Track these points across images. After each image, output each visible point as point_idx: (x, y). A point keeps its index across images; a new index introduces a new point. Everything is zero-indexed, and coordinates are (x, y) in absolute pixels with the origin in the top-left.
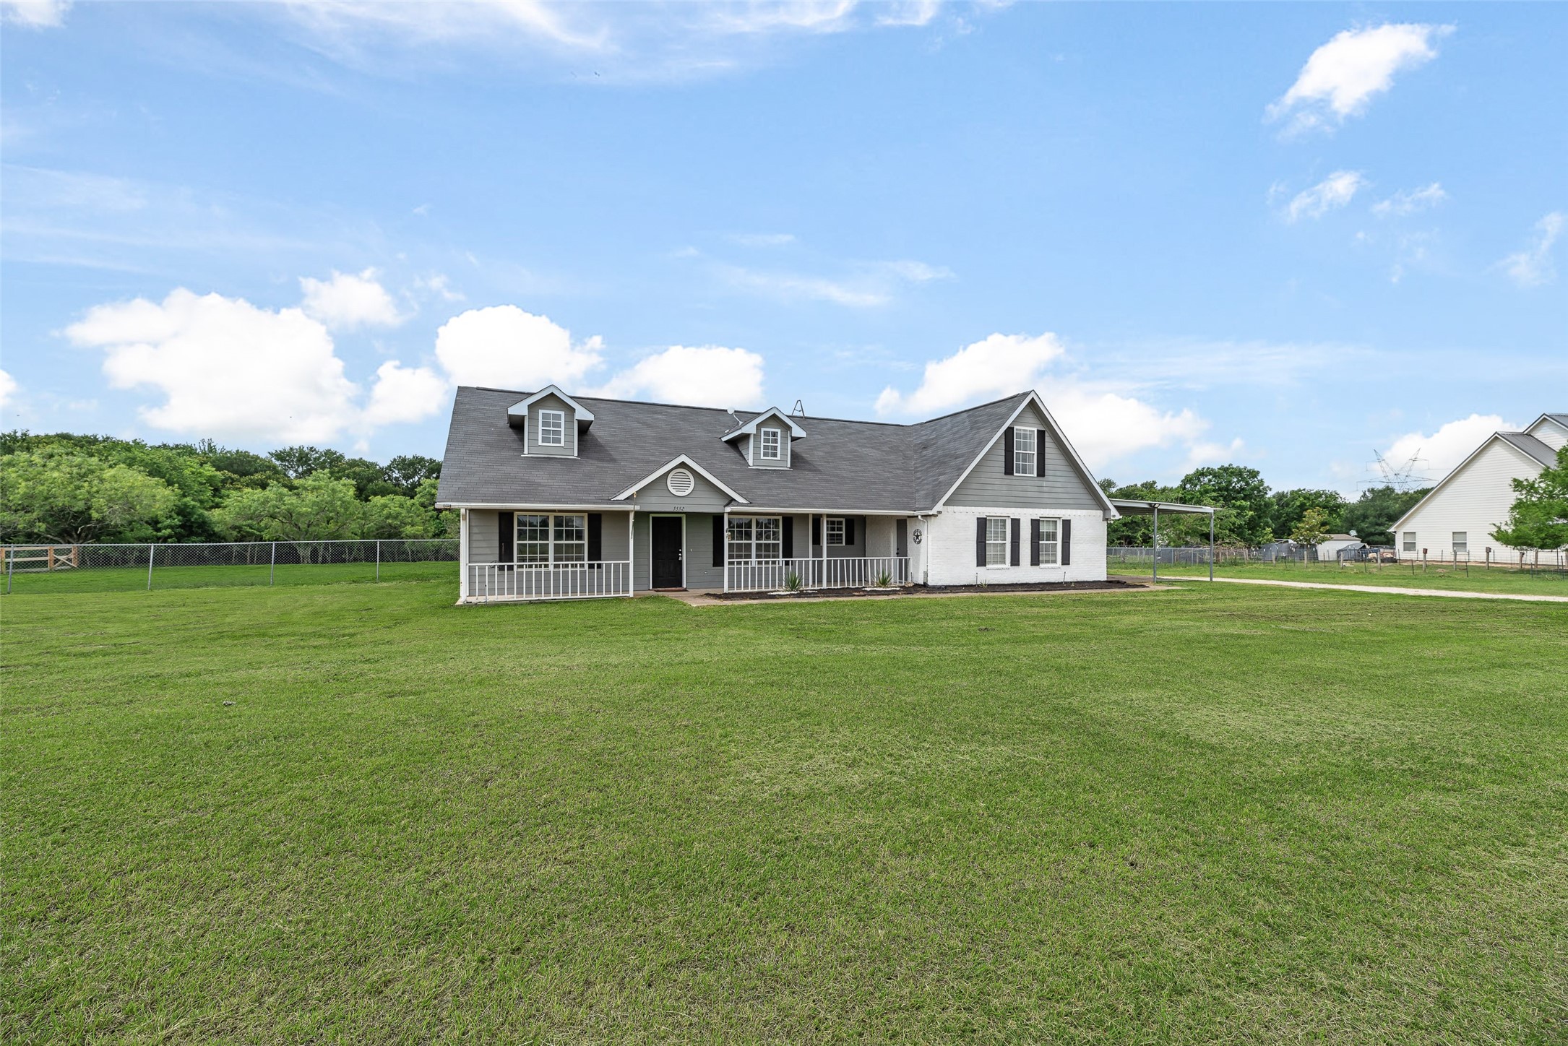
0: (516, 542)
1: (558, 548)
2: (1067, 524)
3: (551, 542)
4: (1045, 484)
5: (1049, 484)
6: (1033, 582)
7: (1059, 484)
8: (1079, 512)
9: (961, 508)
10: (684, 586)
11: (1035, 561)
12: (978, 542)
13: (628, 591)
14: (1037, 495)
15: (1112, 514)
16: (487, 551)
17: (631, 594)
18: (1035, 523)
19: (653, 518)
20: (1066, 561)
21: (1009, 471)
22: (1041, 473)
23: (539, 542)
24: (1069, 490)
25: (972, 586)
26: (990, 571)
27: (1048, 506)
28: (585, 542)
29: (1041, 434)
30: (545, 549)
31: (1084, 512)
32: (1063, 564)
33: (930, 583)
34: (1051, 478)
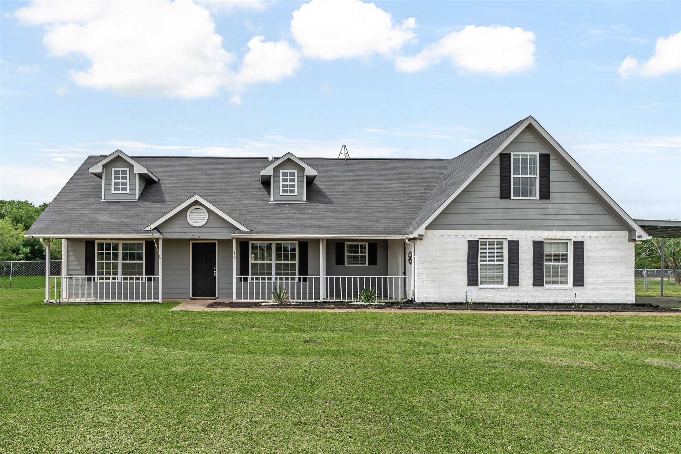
0: (96, 261)
1: (124, 266)
2: (579, 246)
3: (120, 262)
4: (550, 206)
5: (556, 206)
6: (536, 302)
7: (568, 206)
8: (595, 233)
9: (449, 232)
10: (217, 296)
11: (538, 281)
12: (469, 263)
13: (158, 298)
14: (540, 217)
15: (637, 234)
16: (78, 268)
17: (160, 300)
18: (538, 246)
19: (193, 244)
20: (579, 281)
21: (505, 194)
22: (545, 194)
23: (112, 262)
24: (582, 212)
25: (462, 303)
26: (484, 291)
27: (555, 227)
28: (143, 262)
29: (545, 159)
30: (116, 267)
31: (603, 233)
32: (575, 285)
33: (417, 300)
34: (558, 201)
